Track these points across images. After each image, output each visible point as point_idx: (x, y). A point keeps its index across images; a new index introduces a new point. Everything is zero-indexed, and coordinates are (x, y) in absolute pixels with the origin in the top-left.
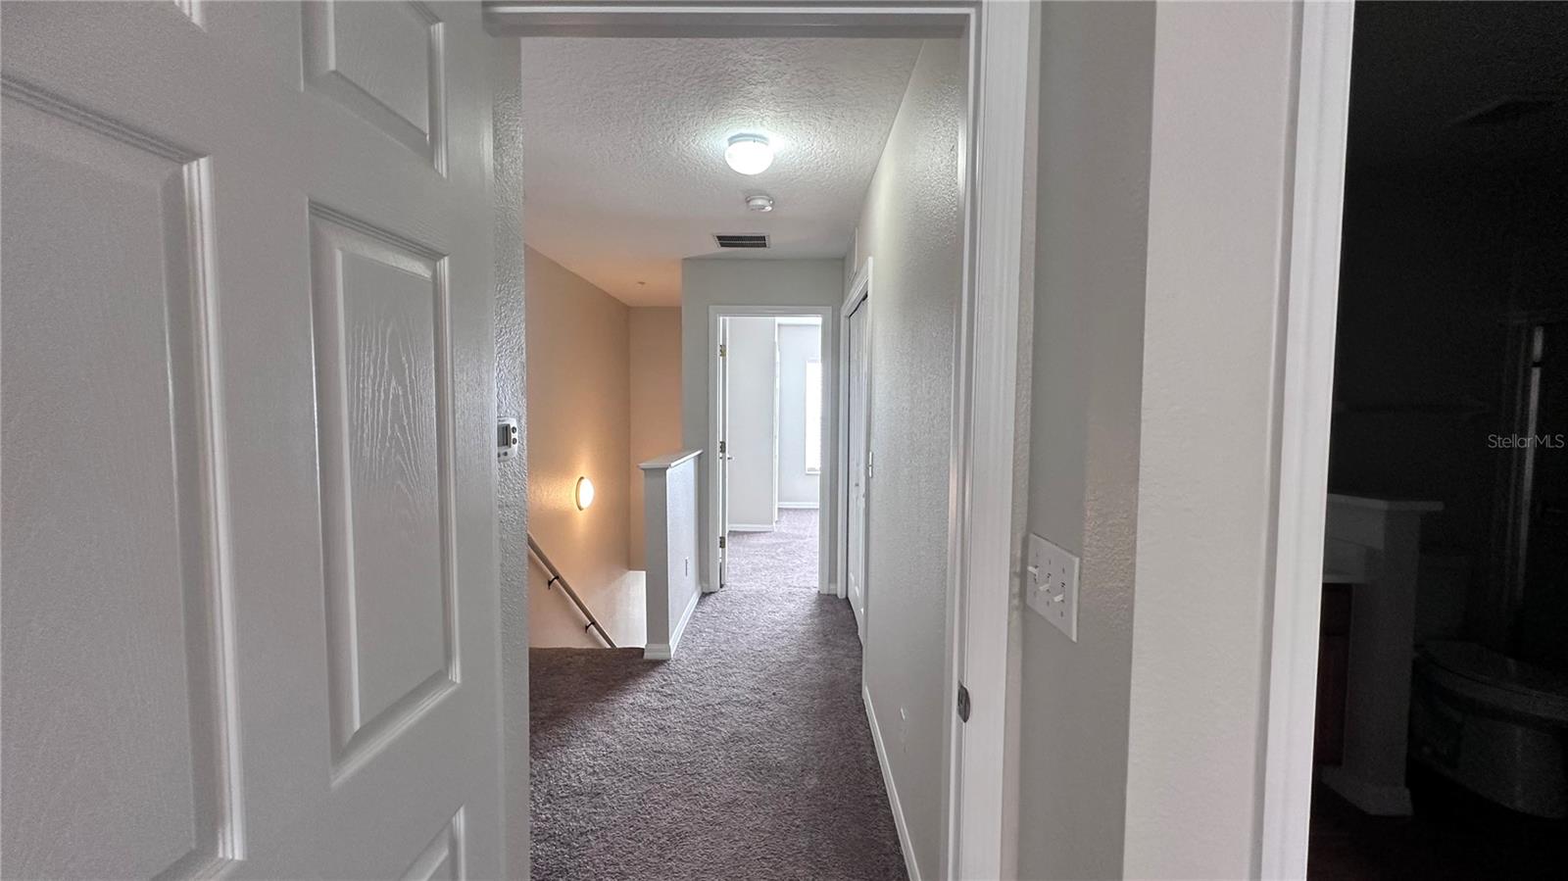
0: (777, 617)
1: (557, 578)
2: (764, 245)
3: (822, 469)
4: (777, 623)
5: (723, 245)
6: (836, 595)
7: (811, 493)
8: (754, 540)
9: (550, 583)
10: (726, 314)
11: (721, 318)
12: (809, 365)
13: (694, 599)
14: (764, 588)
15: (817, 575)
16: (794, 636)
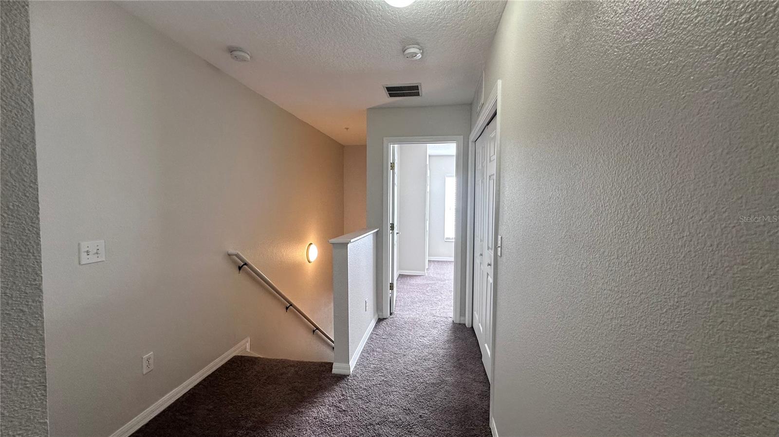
0: (425, 341)
1: (291, 305)
2: (418, 94)
3: (456, 239)
4: (425, 346)
5: (391, 95)
6: (465, 325)
7: (448, 252)
8: (413, 281)
9: (287, 308)
10: (394, 142)
11: (391, 145)
12: (447, 179)
13: (373, 323)
14: (418, 316)
15: (452, 308)
16: (436, 359)
